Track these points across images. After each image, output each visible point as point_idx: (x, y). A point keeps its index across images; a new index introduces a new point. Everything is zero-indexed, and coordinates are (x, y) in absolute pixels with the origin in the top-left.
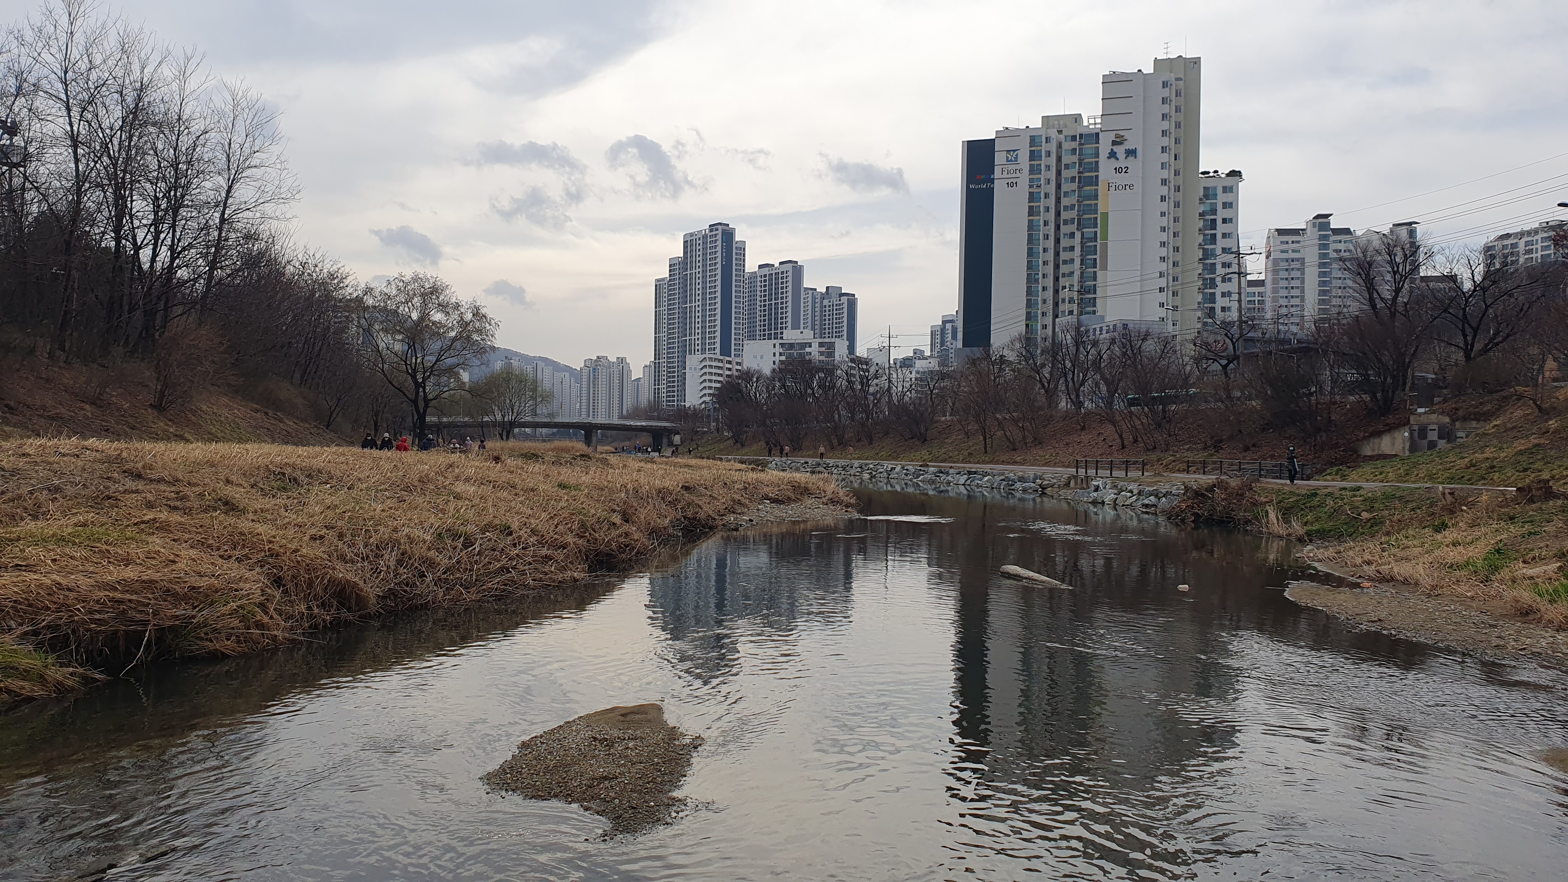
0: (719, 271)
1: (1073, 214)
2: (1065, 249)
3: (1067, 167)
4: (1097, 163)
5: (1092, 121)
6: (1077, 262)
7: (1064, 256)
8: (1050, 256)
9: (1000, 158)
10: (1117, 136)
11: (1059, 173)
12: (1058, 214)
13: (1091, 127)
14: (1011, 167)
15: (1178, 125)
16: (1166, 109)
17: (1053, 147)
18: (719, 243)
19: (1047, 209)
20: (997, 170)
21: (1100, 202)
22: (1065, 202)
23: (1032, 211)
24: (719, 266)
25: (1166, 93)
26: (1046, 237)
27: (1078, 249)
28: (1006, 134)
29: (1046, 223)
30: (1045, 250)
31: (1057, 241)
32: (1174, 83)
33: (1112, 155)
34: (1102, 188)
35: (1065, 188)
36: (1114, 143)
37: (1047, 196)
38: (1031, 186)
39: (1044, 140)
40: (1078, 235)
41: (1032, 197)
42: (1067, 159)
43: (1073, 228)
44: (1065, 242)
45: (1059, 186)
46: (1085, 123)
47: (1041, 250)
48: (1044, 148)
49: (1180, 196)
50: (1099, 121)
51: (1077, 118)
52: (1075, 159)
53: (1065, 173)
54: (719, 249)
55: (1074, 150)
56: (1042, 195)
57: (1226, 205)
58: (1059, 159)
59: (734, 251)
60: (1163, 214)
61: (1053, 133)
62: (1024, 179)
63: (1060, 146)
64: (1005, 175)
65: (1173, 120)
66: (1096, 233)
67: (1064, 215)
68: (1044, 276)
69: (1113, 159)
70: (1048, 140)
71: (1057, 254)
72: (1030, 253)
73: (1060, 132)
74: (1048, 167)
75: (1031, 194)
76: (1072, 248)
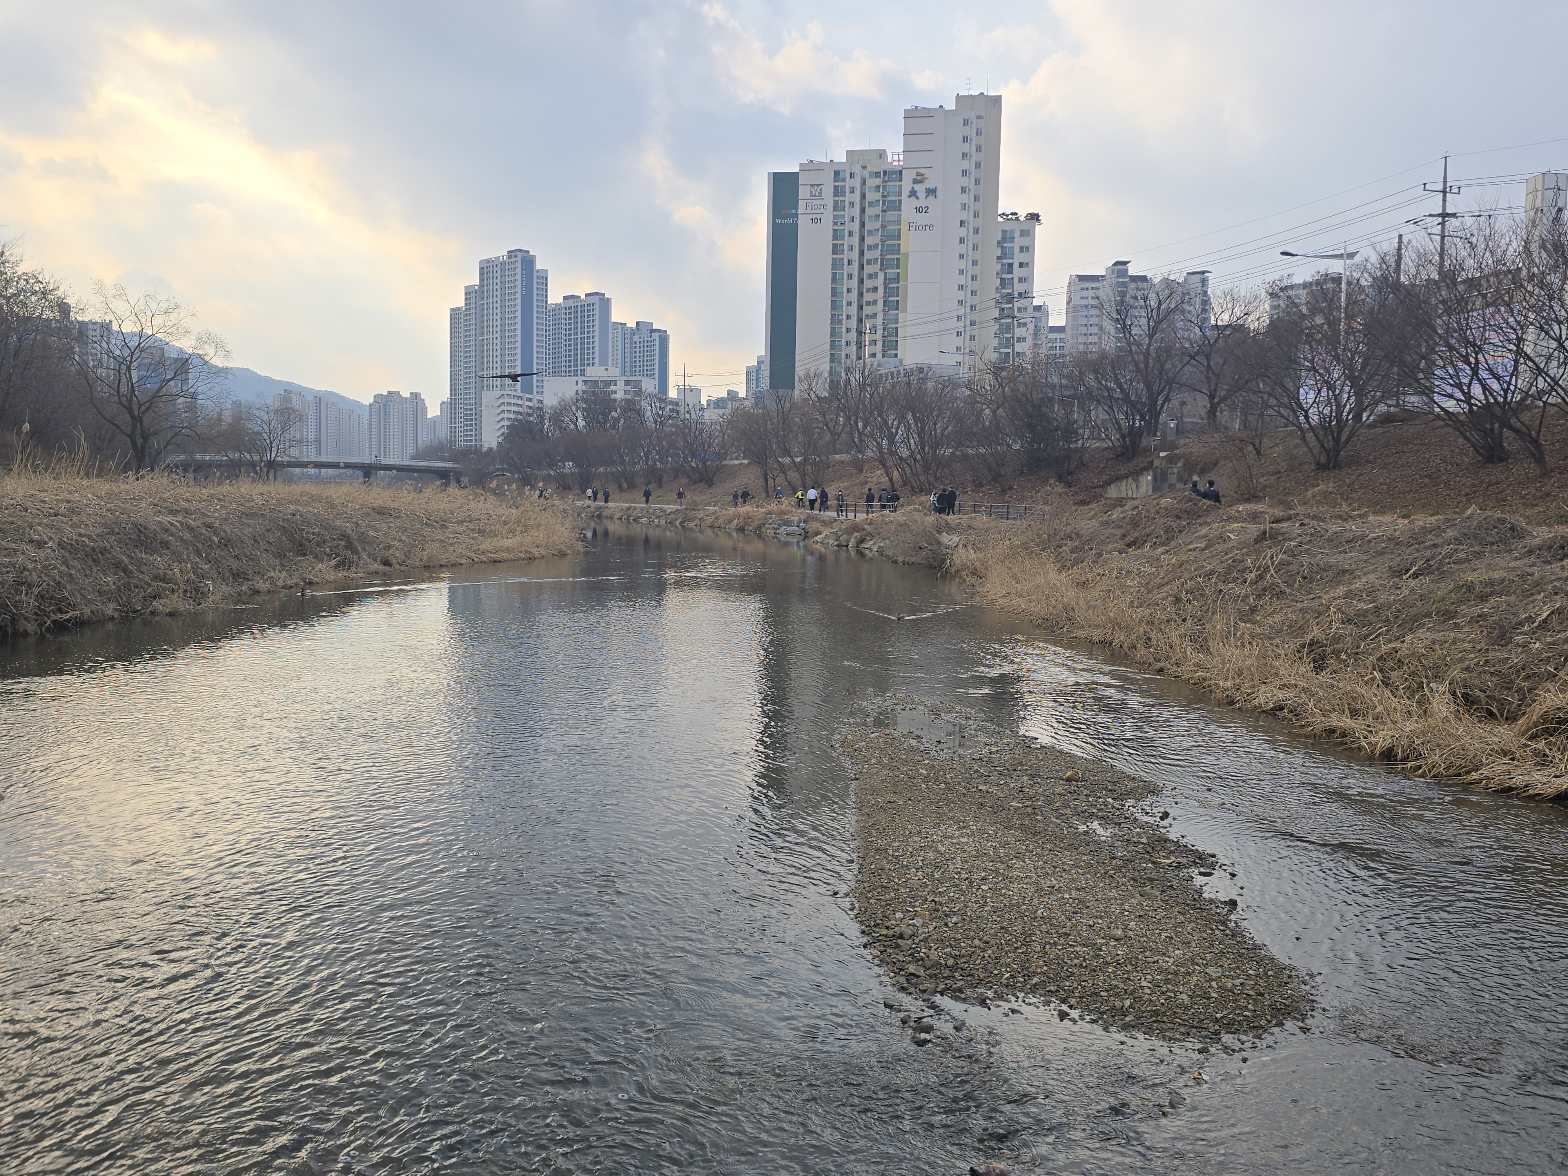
0: (519, 301)
1: (876, 254)
2: (868, 290)
3: (871, 204)
4: (900, 201)
5: (895, 158)
6: (880, 303)
7: (868, 297)
8: (854, 297)
9: (804, 192)
10: (918, 174)
11: (863, 210)
12: (862, 253)
13: (896, 163)
14: (815, 202)
15: (978, 165)
16: (966, 148)
17: (858, 185)
18: (519, 271)
19: (851, 248)
20: (802, 204)
21: (901, 242)
22: (869, 241)
23: (836, 249)
24: (519, 295)
25: (966, 131)
26: (850, 277)
27: (881, 290)
28: (810, 167)
29: (850, 262)
30: (849, 290)
31: (861, 281)
32: (974, 120)
33: (913, 193)
34: (904, 227)
35: (868, 226)
36: (915, 181)
37: (851, 234)
38: (835, 223)
39: (848, 176)
40: (881, 276)
41: (836, 235)
42: (871, 196)
43: (876, 268)
44: (868, 284)
45: (863, 225)
46: (890, 160)
47: (845, 290)
48: (848, 183)
49: (978, 239)
50: (901, 157)
51: (882, 154)
52: (878, 196)
53: (869, 211)
54: (519, 277)
55: (878, 187)
56: (846, 233)
57: (1022, 249)
58: (863, 196)
59: (535, 280)
60: (961, 256)
61: (857, 169)
62: (828, 216)
63: (864, 182)
64: (809, 210)
65: (974, 159)
66: (898, 274)
67: (868, 255)
68: (848, 317)
69: (913, 198)
70: (852, 175)
71: (861, 295)
72: (834, 292)
73: (864, 167)
74: (852, 204)
75: (835, 231)
76: (875, 289)
